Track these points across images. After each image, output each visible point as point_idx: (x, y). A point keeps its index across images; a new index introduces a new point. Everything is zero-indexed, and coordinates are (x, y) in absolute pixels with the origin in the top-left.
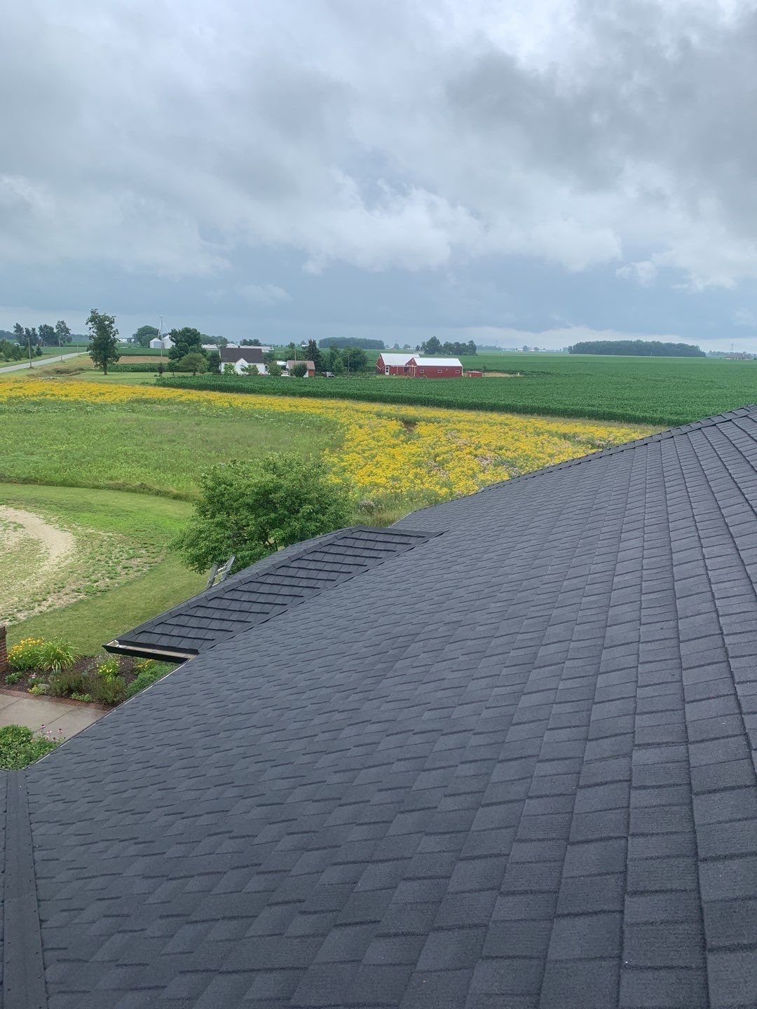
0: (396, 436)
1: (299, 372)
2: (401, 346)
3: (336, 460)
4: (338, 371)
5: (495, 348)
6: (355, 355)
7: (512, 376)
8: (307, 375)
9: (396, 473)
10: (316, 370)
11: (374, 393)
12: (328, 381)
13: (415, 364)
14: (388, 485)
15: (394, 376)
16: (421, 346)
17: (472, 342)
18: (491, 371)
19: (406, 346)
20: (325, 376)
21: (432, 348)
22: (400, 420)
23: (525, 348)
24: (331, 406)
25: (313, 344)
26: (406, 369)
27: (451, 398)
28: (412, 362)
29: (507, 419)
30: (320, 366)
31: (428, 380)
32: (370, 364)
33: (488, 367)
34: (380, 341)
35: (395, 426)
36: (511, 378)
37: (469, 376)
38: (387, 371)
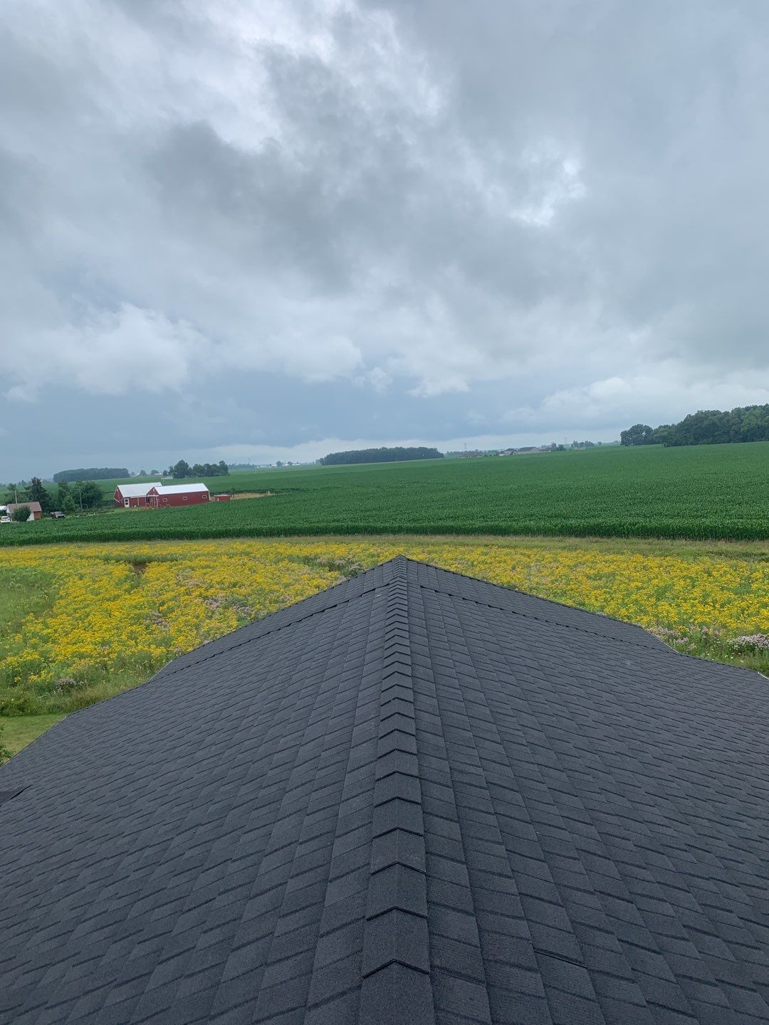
0: (119, 584)
1: (22, 516)
2: (148, 473)
3: (40, 626)
4: (70, 510)
5: (248, 466)
6: (89, 488)
7: (263, 495)
8: (32, 518)
9: (107, 636)
10: (43, 511)
11: (106, 531)
12: (52, 526)
13: (156, 493)
14: (94, 654)
15: (136, 509)
16: (168, 470)
17: (222, 462)
18: (241, 492)
19: (154, 472)
20: (54, 516)
22: (129, 563)
23: (279, 463)
24: (52, 554)
25: (36, 483)
26: (148, 499)
27: (193, 528)
28: (153, 491)
29: (250, 546)
30: (48, 506)
31: (172, 509)
32: (106, 498)
33: (237, 488)
34: (124, 469)
35: (121, 570)
36: (259, 498)
37: (216, 499)
38: (127, 504)
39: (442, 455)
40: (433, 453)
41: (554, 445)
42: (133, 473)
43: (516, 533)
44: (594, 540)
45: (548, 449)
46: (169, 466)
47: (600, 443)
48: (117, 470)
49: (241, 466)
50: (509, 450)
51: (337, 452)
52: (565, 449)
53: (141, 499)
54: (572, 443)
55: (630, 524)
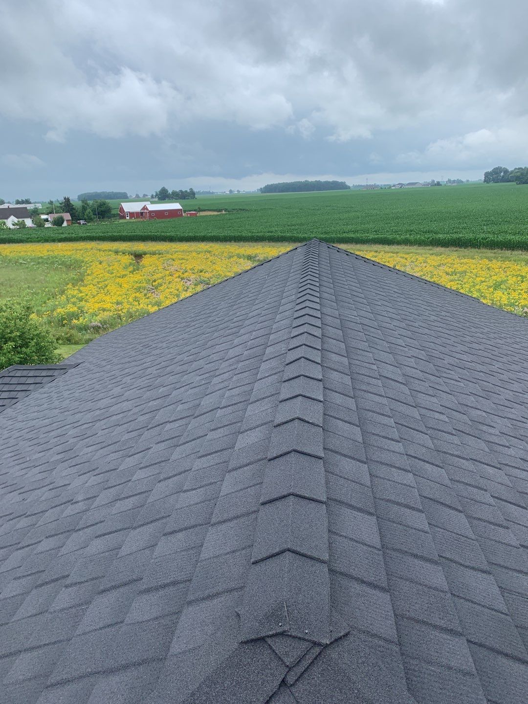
0: (125, 268)
1: (59, 222)
2: (141, 196)
3: (76, 292)
4: (89, 220)
5: (209, 193)
6: (102, 204)
7: (219, 213)
8: (65, 224)
9: (120, 299)
10: (72, 219)
11: (115, 234)
12: (81, 228)
13: (147, 209)
14: (112, 309)
15: (133, 220)
16: (155, 194)
17: (191, 189)
18: (204, 210)
19: (145, 195)
20: (80, 223)
21: (163, 196)
22: (132, 254)
23: (231, 191)
24: (80, 248)
25: (67, 200)
26: (142, 213)
27: (173, 234)
28: (145, 208)
29: (211, 247)
30: (75, 216)
31: (158, 220)
32: (113, 212)
33: (202, 208)
34: (124, 193)
35: (127, 259)
36: (217, 215)
37: (187, 215)
38: (127, 216)
39: (349, 187)
40: (342, 186)
41: (433, 181)
42: (131, 196)
43: (399, 243)
44: (455, 249)
45: (428, 184)
46: (155, 191)
47: (468, 181)
48: (120, 193)
49: (204, 193)
50: (399, 184)
51: (272, 183)
52: (441, 185)
53: (137, 213)
54: (447, 180)
55: (482, 239)
